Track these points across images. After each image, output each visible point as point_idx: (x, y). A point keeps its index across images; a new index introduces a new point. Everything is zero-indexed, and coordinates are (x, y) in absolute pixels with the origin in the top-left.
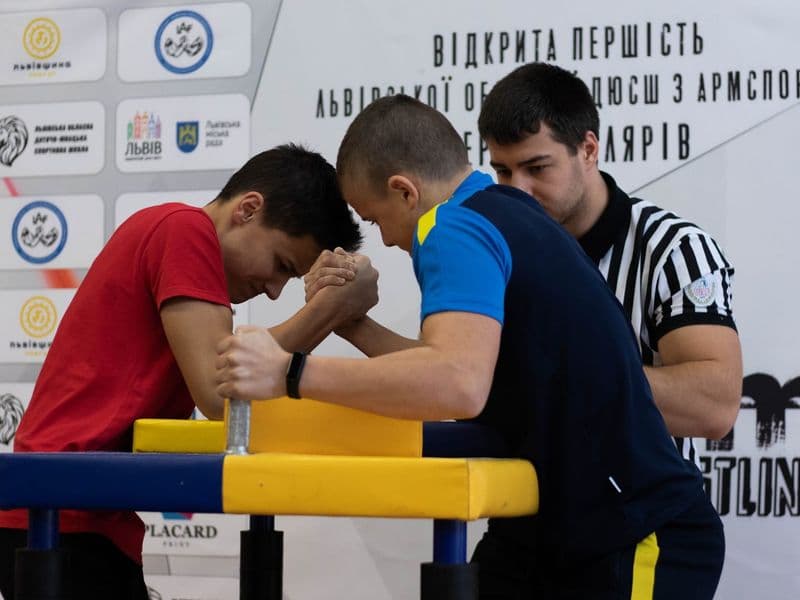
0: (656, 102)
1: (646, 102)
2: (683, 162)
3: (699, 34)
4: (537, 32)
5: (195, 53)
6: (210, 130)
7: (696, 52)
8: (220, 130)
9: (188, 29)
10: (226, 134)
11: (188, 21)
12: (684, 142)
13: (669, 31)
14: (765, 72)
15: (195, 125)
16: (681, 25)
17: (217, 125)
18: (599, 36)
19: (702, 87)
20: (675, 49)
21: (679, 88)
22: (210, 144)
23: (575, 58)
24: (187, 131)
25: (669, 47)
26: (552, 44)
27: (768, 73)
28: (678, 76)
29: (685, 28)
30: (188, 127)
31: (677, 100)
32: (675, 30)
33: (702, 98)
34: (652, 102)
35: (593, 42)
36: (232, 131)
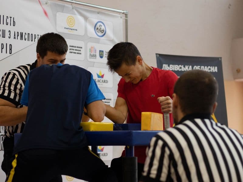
0: (5, 37)
1: (2, 37)
2: (11, 55)
3: (14, 21)
7: (14, 26)
12: (11, 49)
13: (8, 18)
14: (28, 34)
16: (11, 17)
19: (15, 35)
20: (9, 24)
21: (10, 34)
25: (8, 23)
27: (29, 34)
28: (9, 31)
29: (11, 18)
31: (10, 38)
32: (9, 18)
33: (15, 38)
34: (4, 37)
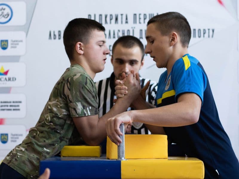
4: (122, 15)
5: (7, 17)
6: (12, 43)
8: (15, 43)
9: (4, 9)
10: (18, 44)
11: (4, 7)
15: (7, 41)
17: (14, 41)
18: (142, 17)
22: (12, 47)
23: (134, 23)
24: (4, 43)
26: (127, 19)
30: (4, 42)
35: (140, 19)
36: (20, 43)
